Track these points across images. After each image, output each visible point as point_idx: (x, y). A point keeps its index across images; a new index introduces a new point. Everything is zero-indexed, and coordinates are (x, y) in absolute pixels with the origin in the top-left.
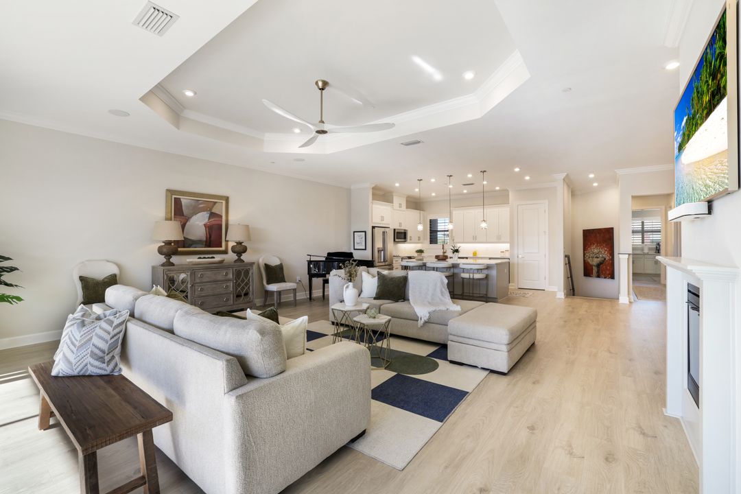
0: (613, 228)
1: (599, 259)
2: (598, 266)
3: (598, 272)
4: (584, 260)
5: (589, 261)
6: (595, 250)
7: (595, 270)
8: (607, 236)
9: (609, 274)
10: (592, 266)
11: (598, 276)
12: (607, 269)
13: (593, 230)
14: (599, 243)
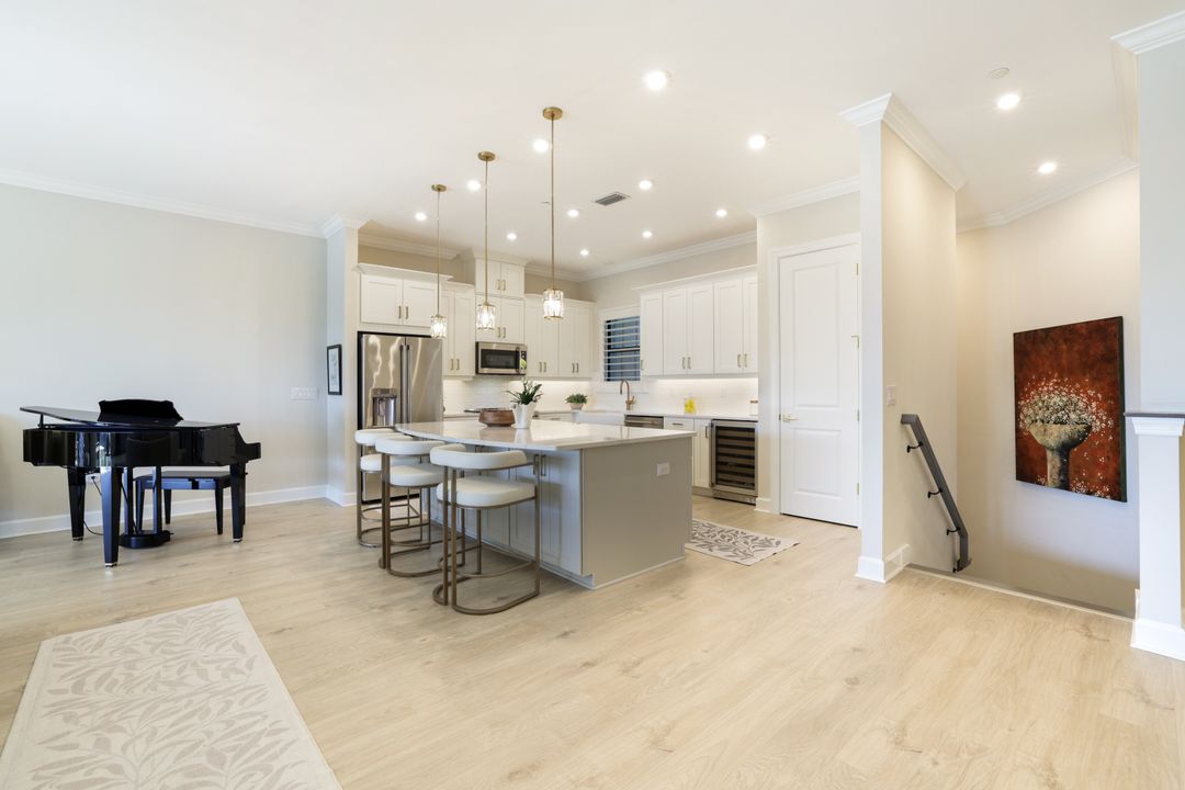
0: (1118, 322)
1: (1067, 428)
2: (1065, 449)
3: (1064, 470)
4: (1018, 430)
5: (1033, 431)
6: (1053, 397)
7: (1053, 463)
8: (1098, 349)
9: (1104, 482)
10: (1042, 449)
11: (1065, 485)
12: (1098, 464)
13: (1047, 331)
14: (1069, 375)
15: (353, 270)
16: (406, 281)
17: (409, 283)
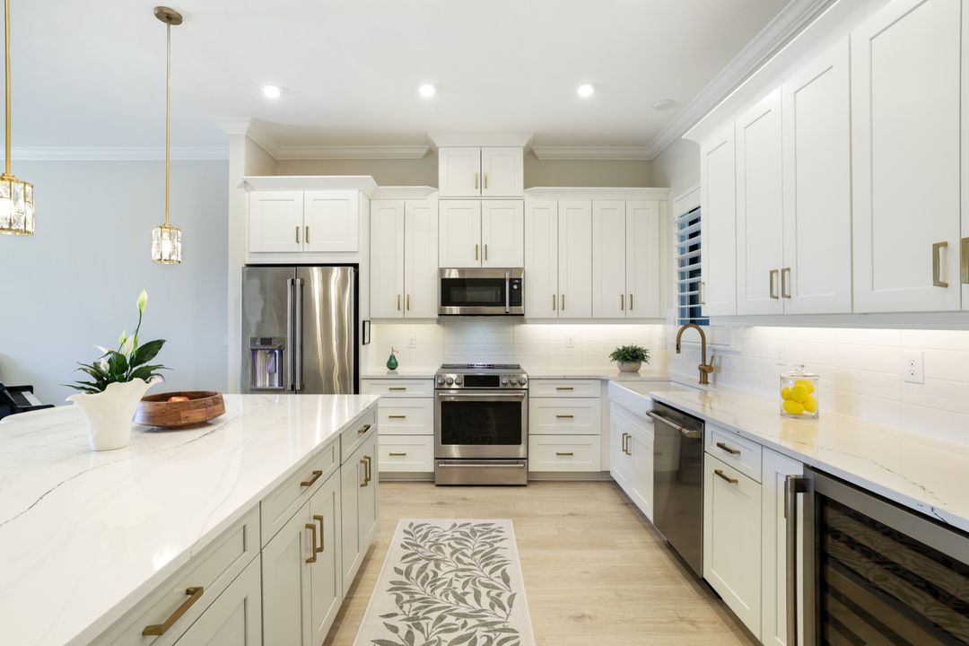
15: (239, 187)
16: (306, 192)
17: (311, 194)
